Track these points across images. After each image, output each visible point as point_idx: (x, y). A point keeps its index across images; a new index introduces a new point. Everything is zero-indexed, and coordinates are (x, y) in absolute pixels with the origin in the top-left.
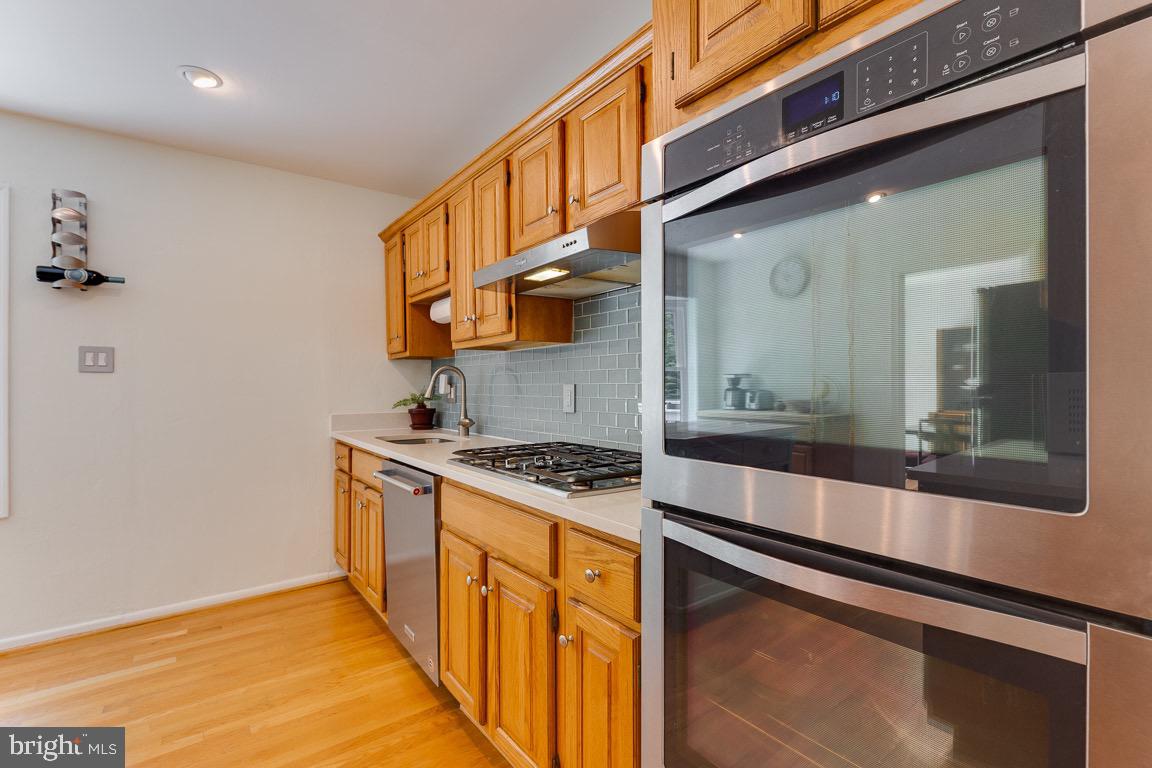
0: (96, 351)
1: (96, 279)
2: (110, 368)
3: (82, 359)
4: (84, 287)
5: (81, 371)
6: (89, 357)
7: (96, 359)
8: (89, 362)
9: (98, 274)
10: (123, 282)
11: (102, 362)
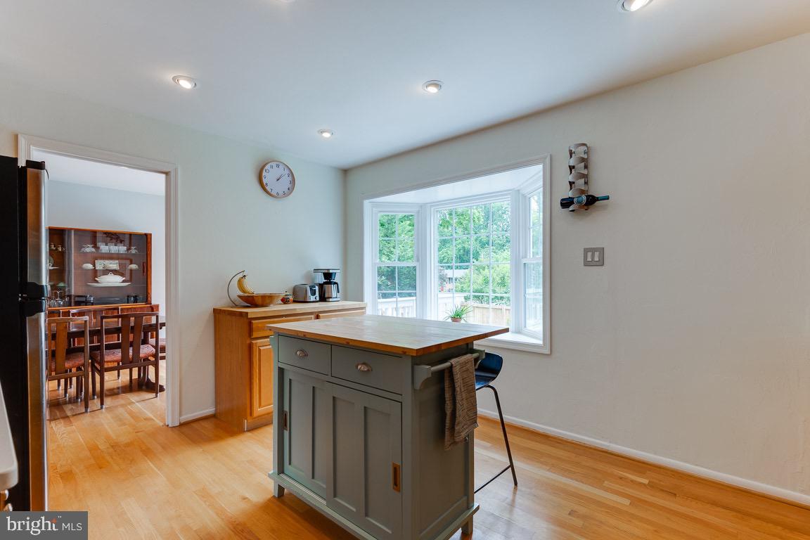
0: (593, 250)
1: (592, 200)
2: (601, 263)
3: (585, 257)
4: (586, 207)
5: (585, 265)
6: (589, 254)
7: (593, 256)
8: (589, 259)
9: (593, 197)
10: (608, 198)
11: (596, 259)
